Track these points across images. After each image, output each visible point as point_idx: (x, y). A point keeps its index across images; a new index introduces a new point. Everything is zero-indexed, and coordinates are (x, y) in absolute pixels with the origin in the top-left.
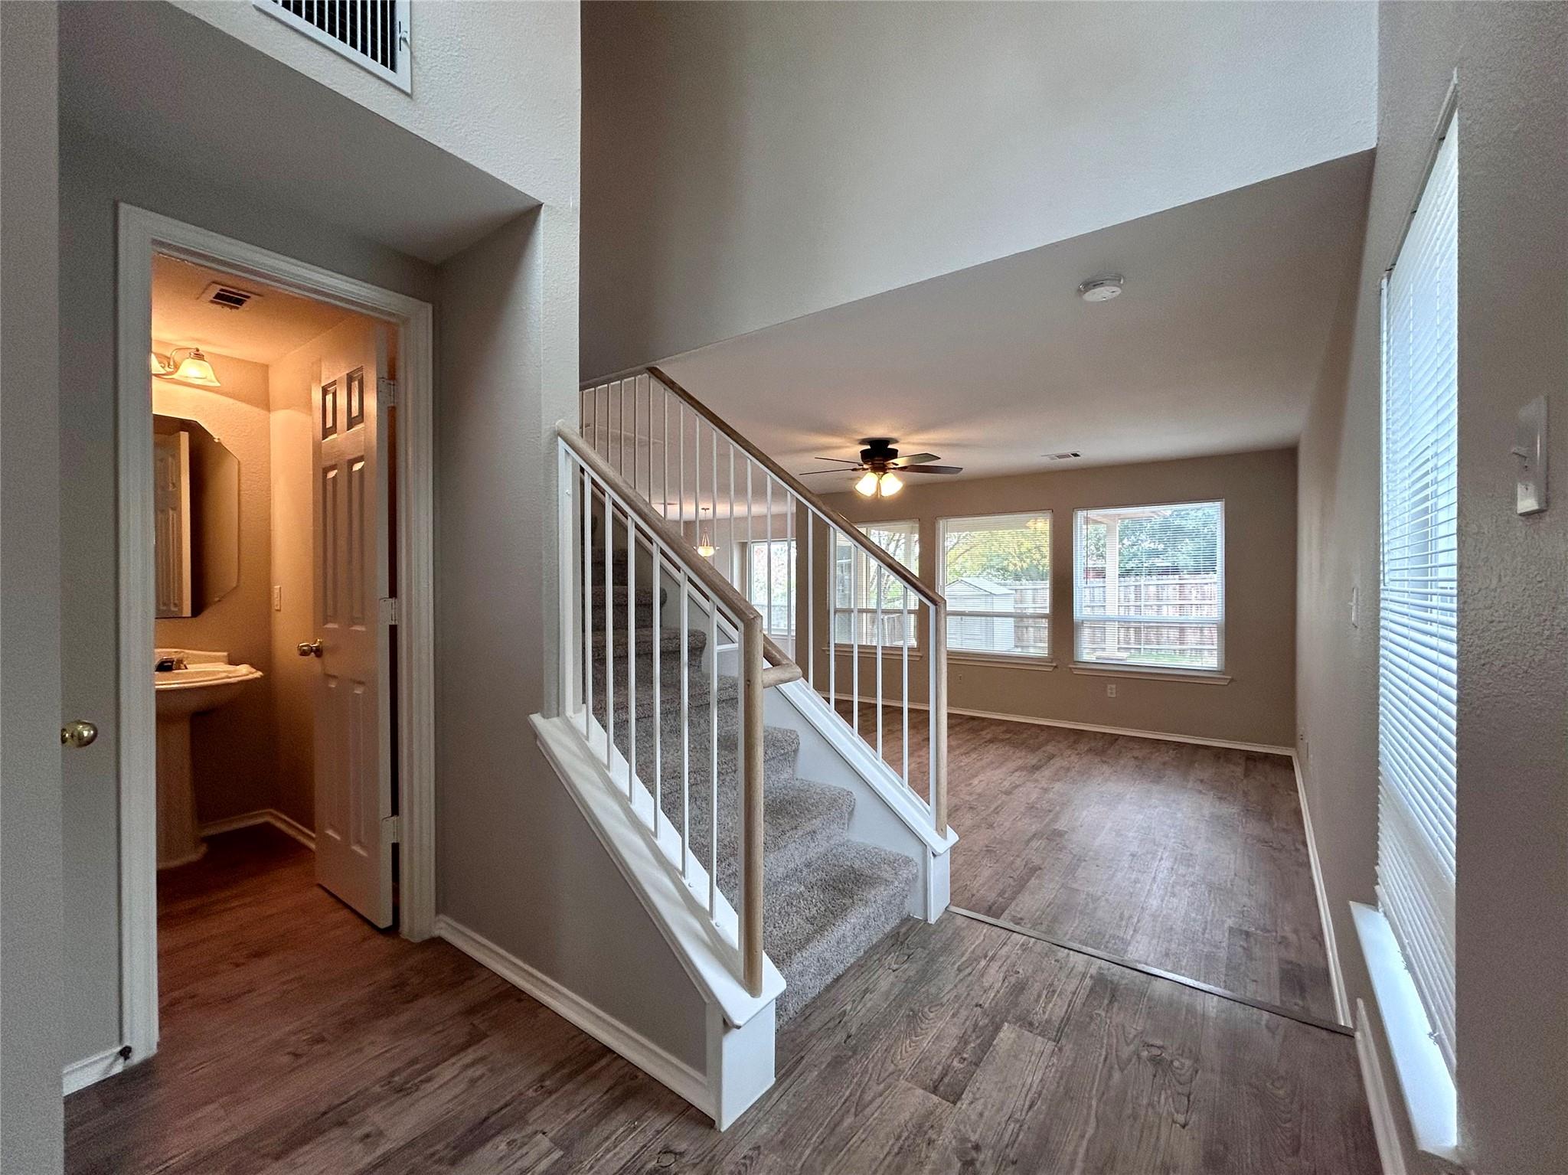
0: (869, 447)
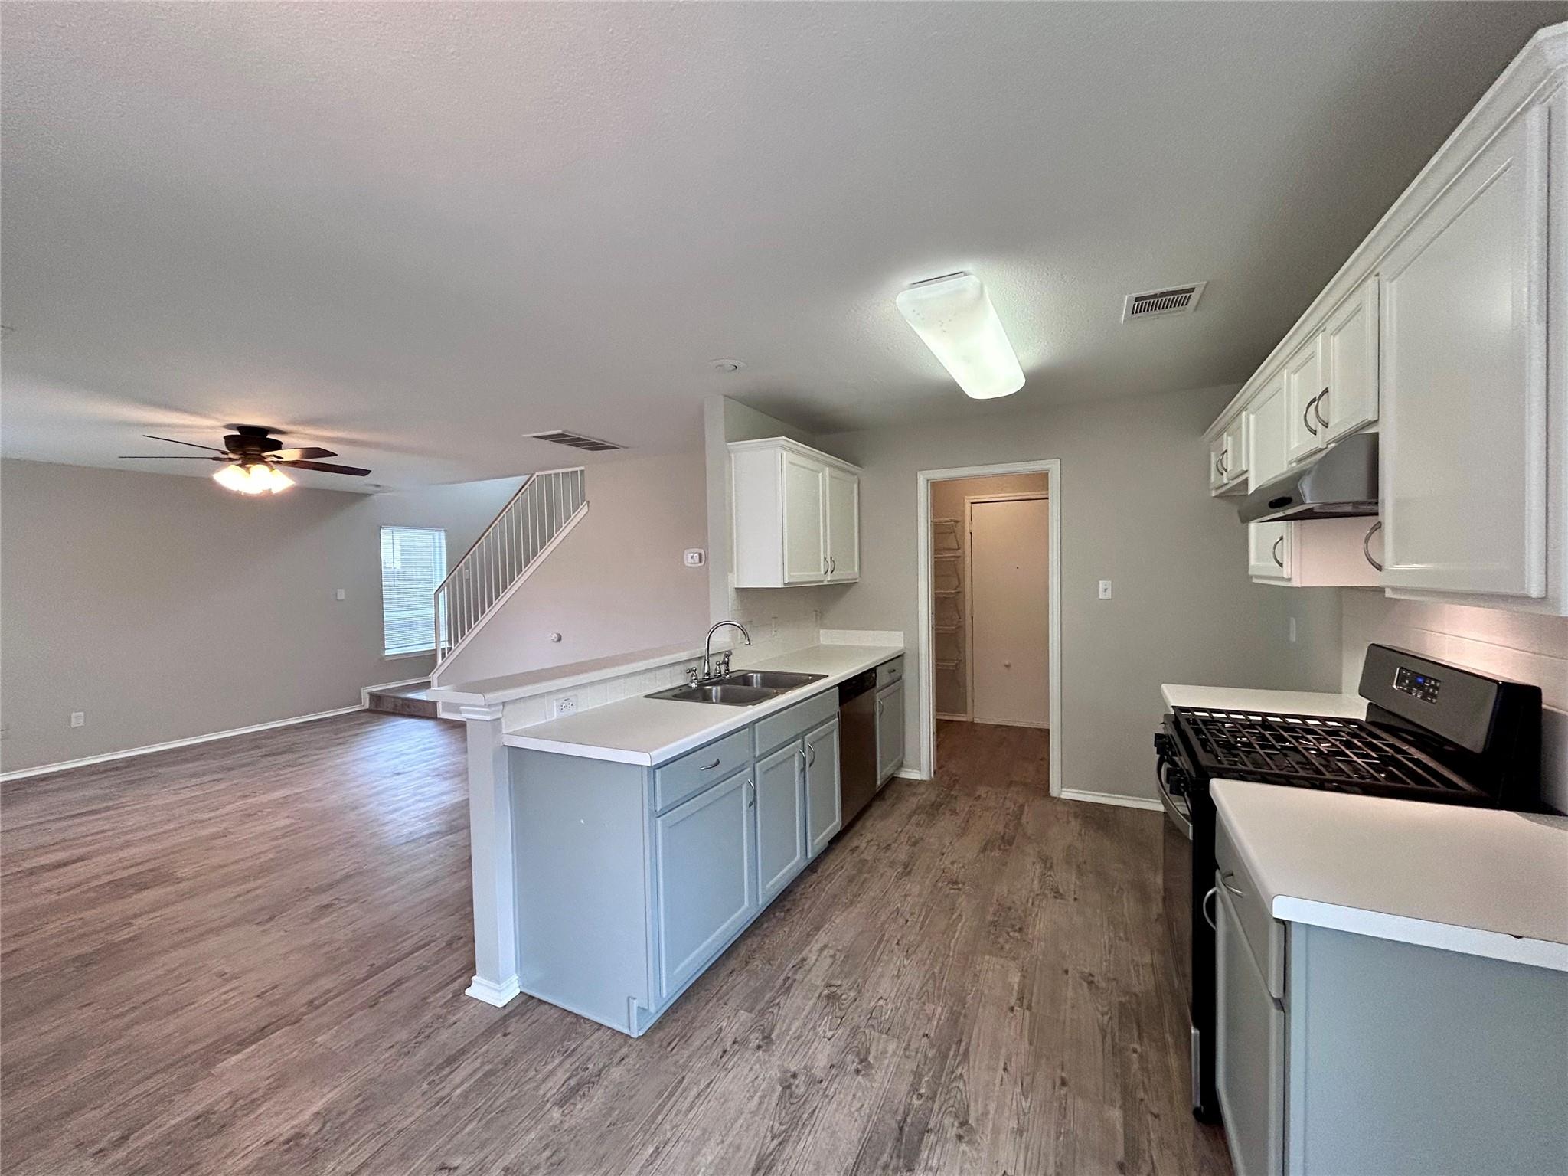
0: (238, 433)
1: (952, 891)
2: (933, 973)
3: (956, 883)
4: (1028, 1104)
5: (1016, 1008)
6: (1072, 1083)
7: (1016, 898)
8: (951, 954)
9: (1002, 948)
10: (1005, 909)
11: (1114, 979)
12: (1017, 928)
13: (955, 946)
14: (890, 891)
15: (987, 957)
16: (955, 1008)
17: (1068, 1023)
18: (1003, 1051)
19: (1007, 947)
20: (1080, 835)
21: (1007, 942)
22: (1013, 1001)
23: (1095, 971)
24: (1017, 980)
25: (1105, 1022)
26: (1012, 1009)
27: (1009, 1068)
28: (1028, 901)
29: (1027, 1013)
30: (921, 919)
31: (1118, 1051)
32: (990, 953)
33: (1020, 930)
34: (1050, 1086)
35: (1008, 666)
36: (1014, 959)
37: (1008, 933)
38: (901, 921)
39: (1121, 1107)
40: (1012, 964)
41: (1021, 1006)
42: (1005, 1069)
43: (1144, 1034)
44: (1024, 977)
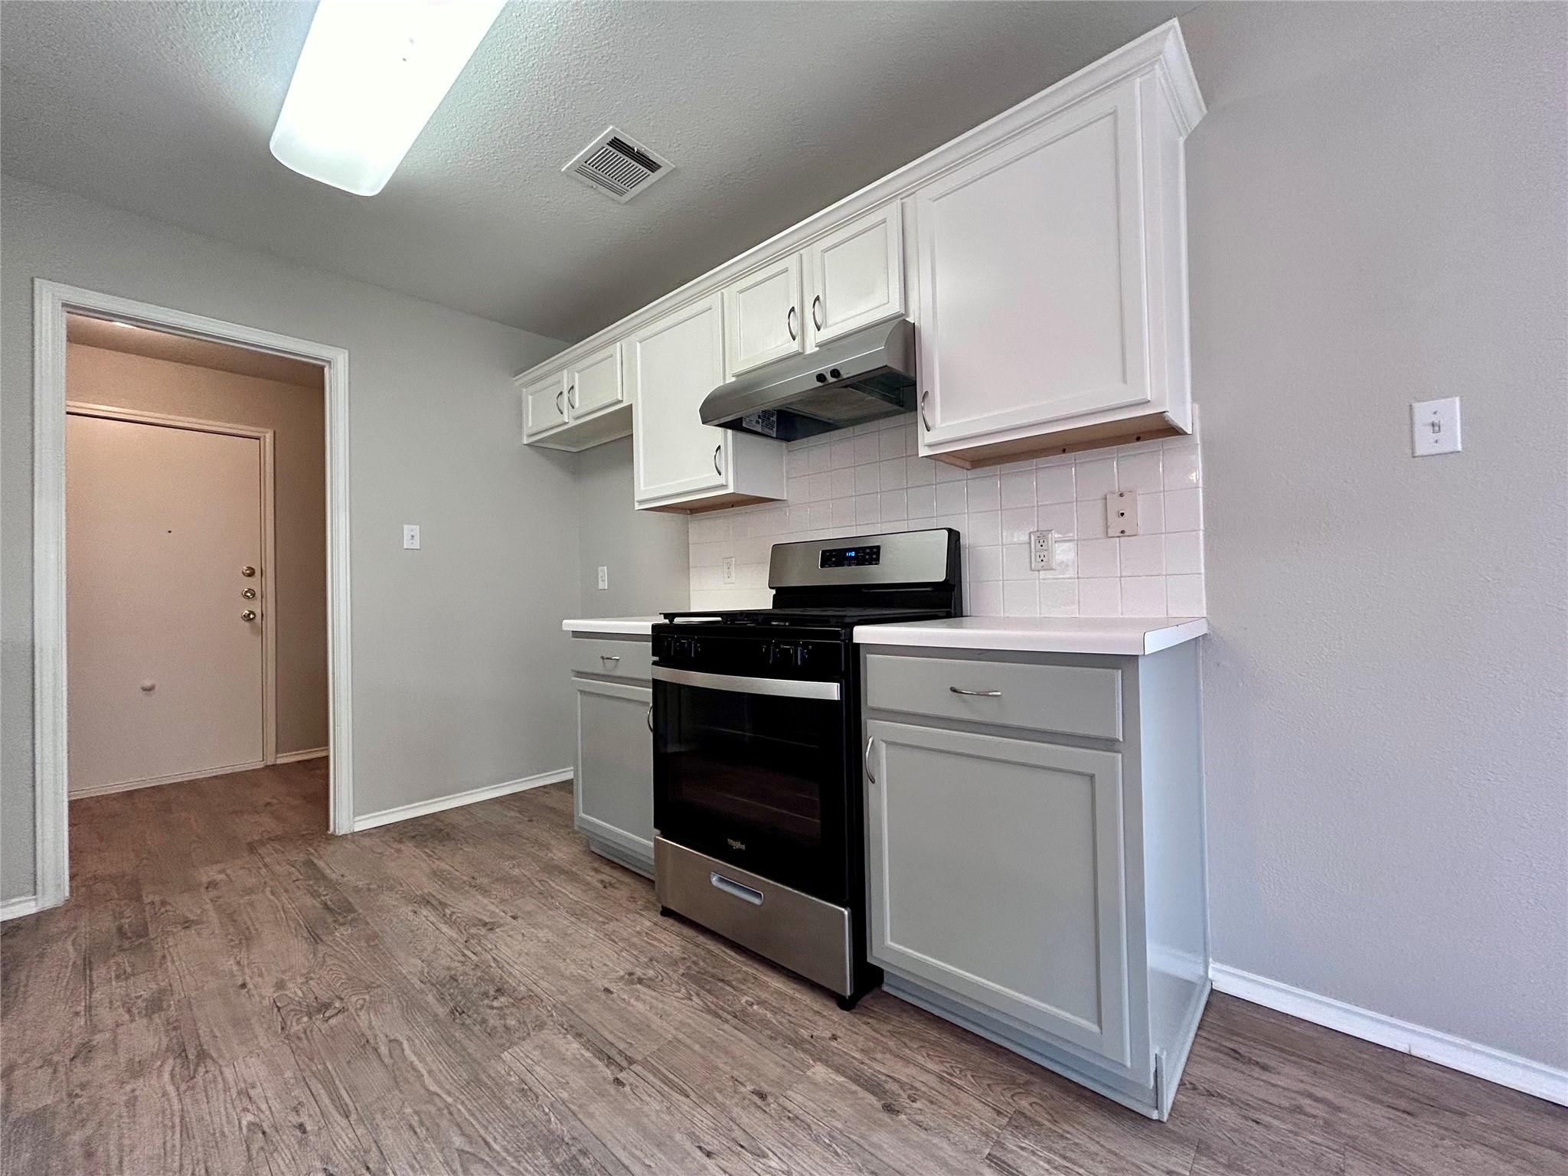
1: (333, 1021)
2: (461, 1152)
3: (327, 1006)
4: (777, 1160)
5: (621, 1076)
6: (765, 1088)
7: (446, 962)
8: (450, 1100)
9: (507, 1028)
10: (447, 984)
11: (651, 960)
12: (492, 993)
13: (441, 1086)
14: (192, 1117)
15: (506, 1056)
16: (558, 1160)
17: (681, 1036)
18: (678, 1137)
19: (512, 1022)
20: (429, 856)
21: (503, 1017)
22: (608, 1073)
23: (629, 967)
24: (575, 1045)
25: (701, 1003)
26: (618, 1082)
27: (709, 1148)
28: (464, 955)
29: (634, 1067)
30: (325, 1100)
31: (742, 1017)
32: (503, 1048)
33: (500, 991)
34: (759, 1114)
35: (149, 690)
36: (541, 1026)
37: (492, 1008)
38: (291, 1137)
39: (814, 1061)
40: (546, 1034)
41: (622, 1069)
42: (709, 1155)
43: (734, 983)
44: (579, 1035)
